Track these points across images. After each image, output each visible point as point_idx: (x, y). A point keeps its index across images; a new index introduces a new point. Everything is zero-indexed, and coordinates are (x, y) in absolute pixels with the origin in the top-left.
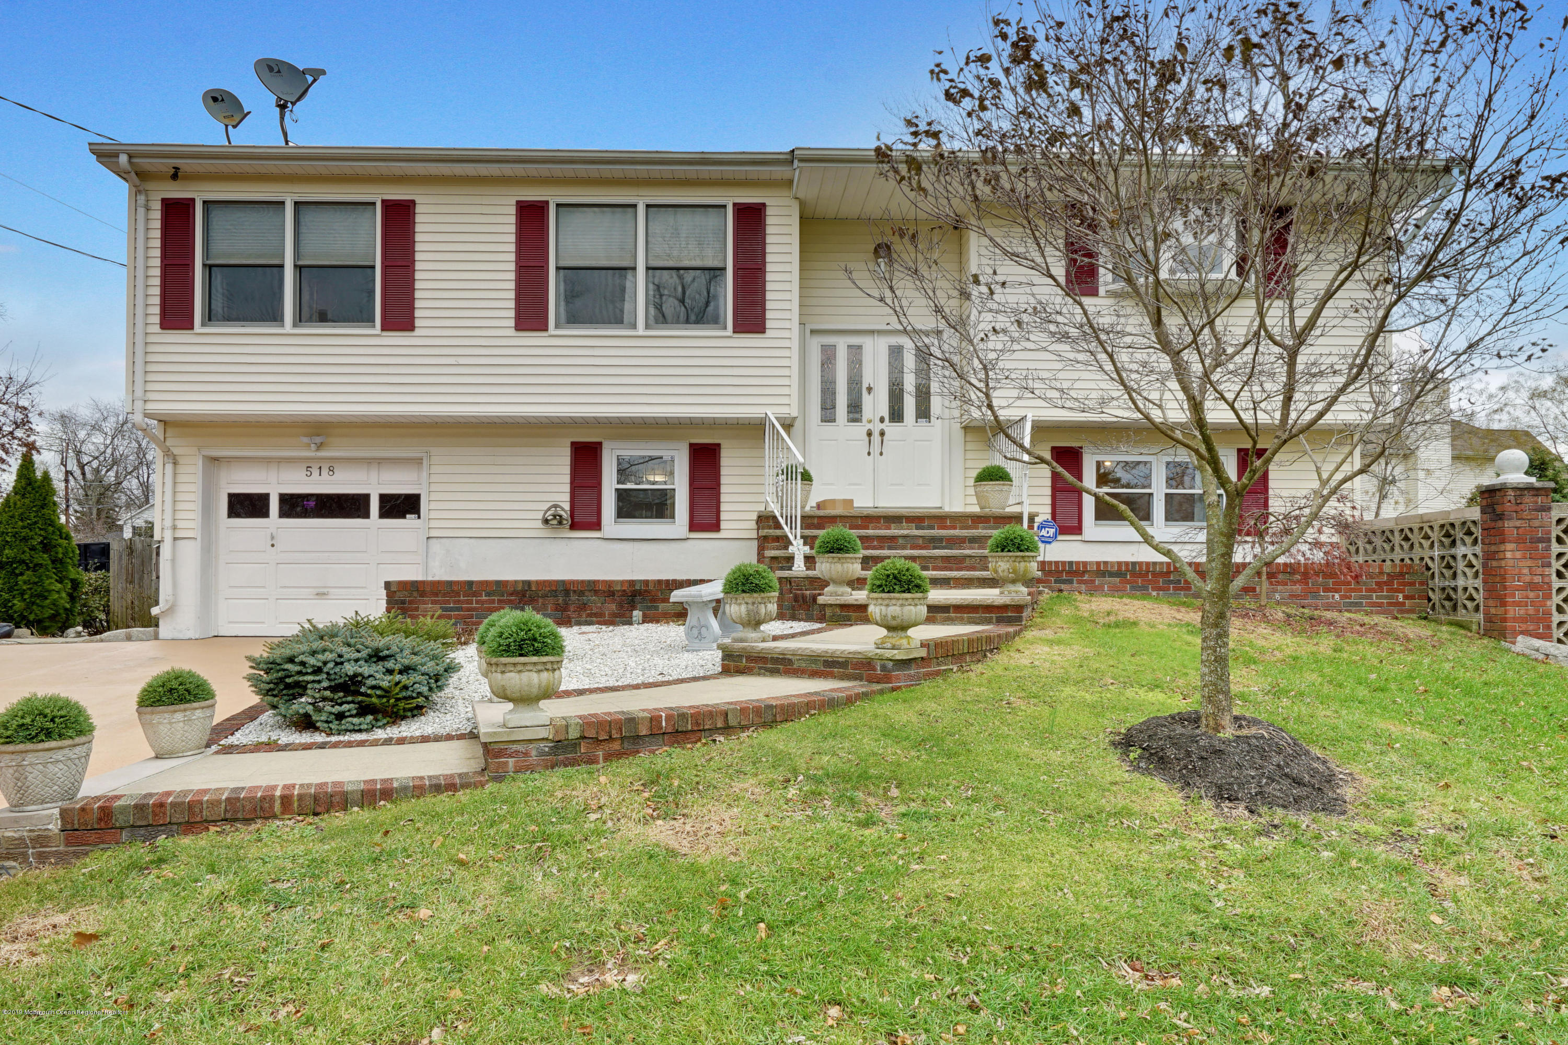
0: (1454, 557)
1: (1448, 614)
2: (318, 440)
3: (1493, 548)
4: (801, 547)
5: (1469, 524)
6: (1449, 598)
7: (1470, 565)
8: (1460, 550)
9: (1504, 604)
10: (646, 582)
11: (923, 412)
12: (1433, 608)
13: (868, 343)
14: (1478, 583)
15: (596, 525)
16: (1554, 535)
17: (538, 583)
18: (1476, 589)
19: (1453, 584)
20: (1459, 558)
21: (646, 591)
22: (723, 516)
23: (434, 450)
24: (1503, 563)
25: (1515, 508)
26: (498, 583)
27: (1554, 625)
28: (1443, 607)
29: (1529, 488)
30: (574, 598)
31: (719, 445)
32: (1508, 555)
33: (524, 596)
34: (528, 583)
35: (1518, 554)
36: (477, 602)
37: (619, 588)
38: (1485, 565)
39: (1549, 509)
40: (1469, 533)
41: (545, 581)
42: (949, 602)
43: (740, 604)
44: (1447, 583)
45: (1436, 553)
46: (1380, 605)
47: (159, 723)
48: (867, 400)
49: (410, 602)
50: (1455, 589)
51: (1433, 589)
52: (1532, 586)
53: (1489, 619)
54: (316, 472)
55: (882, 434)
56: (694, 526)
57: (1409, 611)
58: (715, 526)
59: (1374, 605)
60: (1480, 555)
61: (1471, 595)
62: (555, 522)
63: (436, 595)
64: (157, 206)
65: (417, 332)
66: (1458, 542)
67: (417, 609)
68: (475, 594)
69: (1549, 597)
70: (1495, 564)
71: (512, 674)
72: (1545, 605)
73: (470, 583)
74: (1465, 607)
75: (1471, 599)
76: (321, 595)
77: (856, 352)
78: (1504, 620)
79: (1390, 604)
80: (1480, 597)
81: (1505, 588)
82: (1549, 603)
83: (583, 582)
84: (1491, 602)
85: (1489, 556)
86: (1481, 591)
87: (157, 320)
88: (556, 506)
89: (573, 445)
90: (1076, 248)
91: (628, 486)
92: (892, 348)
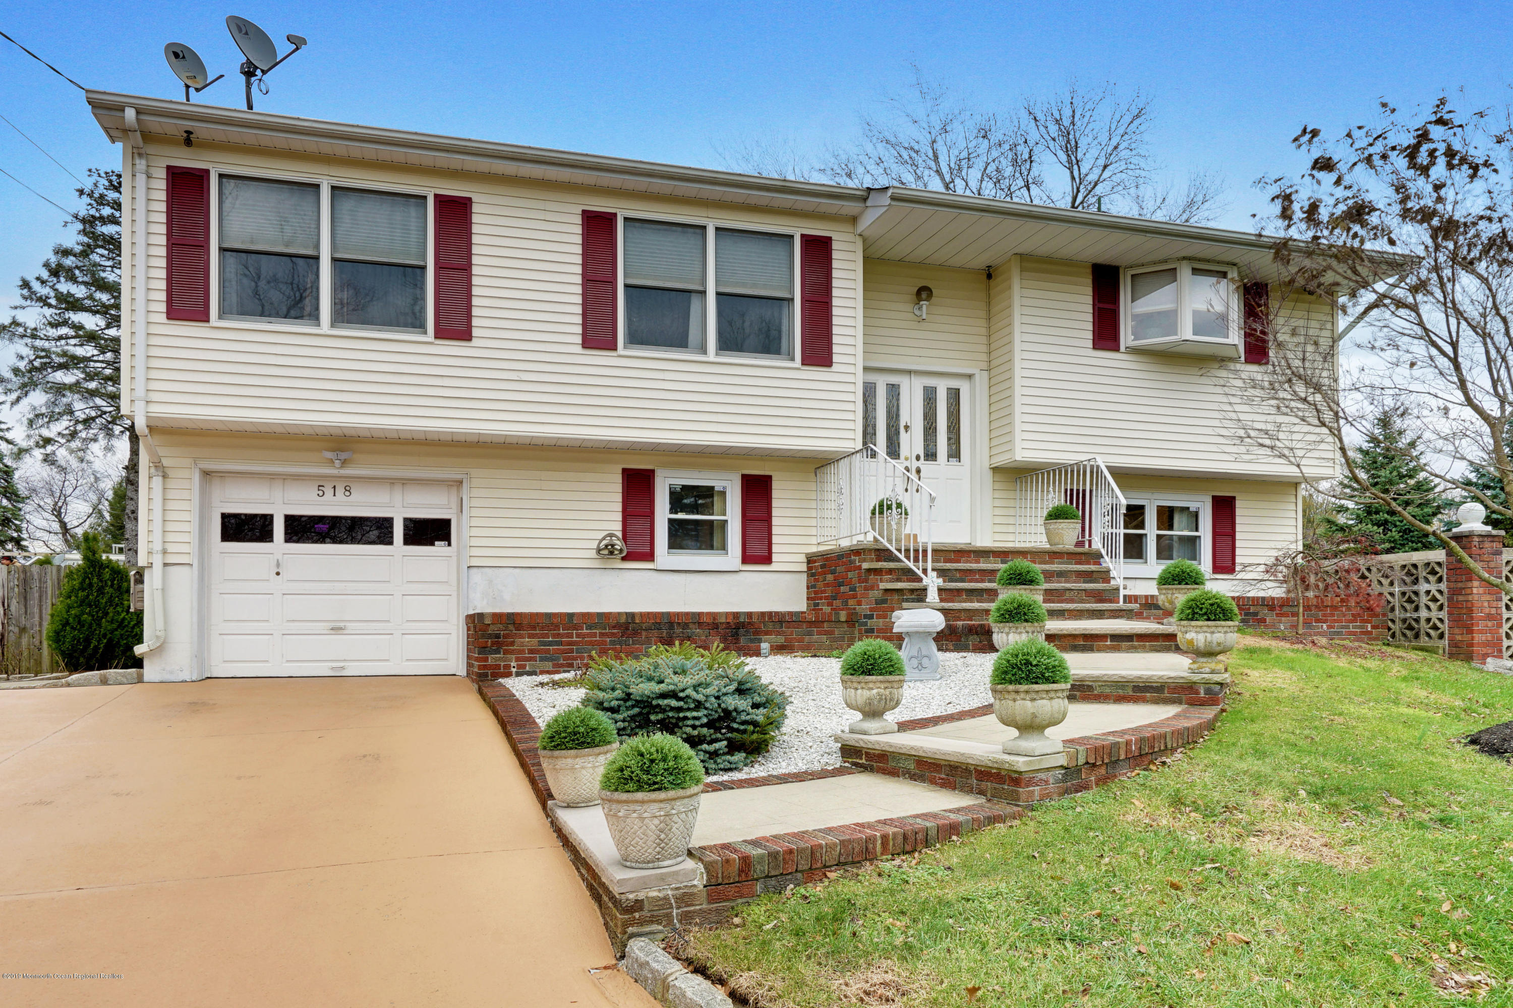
0: (1416, 593)
1: (1410, 641)
2: (343, 456)
3: (1460, 585)
4: (935, 579)
5: (1432, 564)
6: (1410, 628)
7: (1435, 600)
8: (1423, 587)
9: (1470, 631)
10: (750, 615)
11: (955, 453)
12: (1393, 636)
13: (904, 382)
14: (1443, 614)
16: (1504, 575)
17: (642, 614)
18: (1441, 620)
19: (1415, 615)
20: (1422, 594)
21: (749, 623)
22: (775, 549)
23: (474, 472)
24: (1470, 598)
25: (1479, 552)
26: (600, 615)
27: (1504, 649)
28: (1404, 635)
29: (1489, 536)
30: (678, 630)
31: (770, 477)
32: (1475, 591)
33: (627, 629)
34: (632, 615)
35: (1481, 590)
36: (578, 636)
37: (723, 620)
38: (1450, 600)
39: (1500, 553)
40: (1433, 572)
41: (649, 613)
42: (1134, 632)
43: (1020, 633)
44: (1408, 615)
45: (1397, 589)
46: (1354, 634)
48: (904, 437)
49: (505, 636)
50: (1417, 620)
51: (1393, 621)
52: (1490, 617)
53: (1454, 644)
54: (329, 492)
55: (918, 471)
56: (747, 559)
57: (1376, 639)
58: (767, 559)
59: (1351, 633)
60: (1446, 591)
61: (1434, 624)
62: (606, 552)
63: (534, 628)
64: (163, 174)
65: (475, 342)
66: (1421, 580)
67: (512, 644)
68: (576, 627)
69: (1500, 625)
70: (1461, 598)
71: (1045, 701)
72: (1498, 633)
73: (571, 615)
74: (1428, 635)
75: (1435, 628)
76: (337, 629)
77: (894, 391)
78: (1472, 645)
79: (1362, 633)
80: (1445, 627)
81: (1472, 618)
82: (1501, 631)
83: (687, 614)
84: (1457, 631)
85: (1454, 592)
86: (1446, 621)
87: (163, 307)
88: (611, 535)
89: (625, 471)
90: (1101, 305)
91: (681, 516)
92: (926, 389)
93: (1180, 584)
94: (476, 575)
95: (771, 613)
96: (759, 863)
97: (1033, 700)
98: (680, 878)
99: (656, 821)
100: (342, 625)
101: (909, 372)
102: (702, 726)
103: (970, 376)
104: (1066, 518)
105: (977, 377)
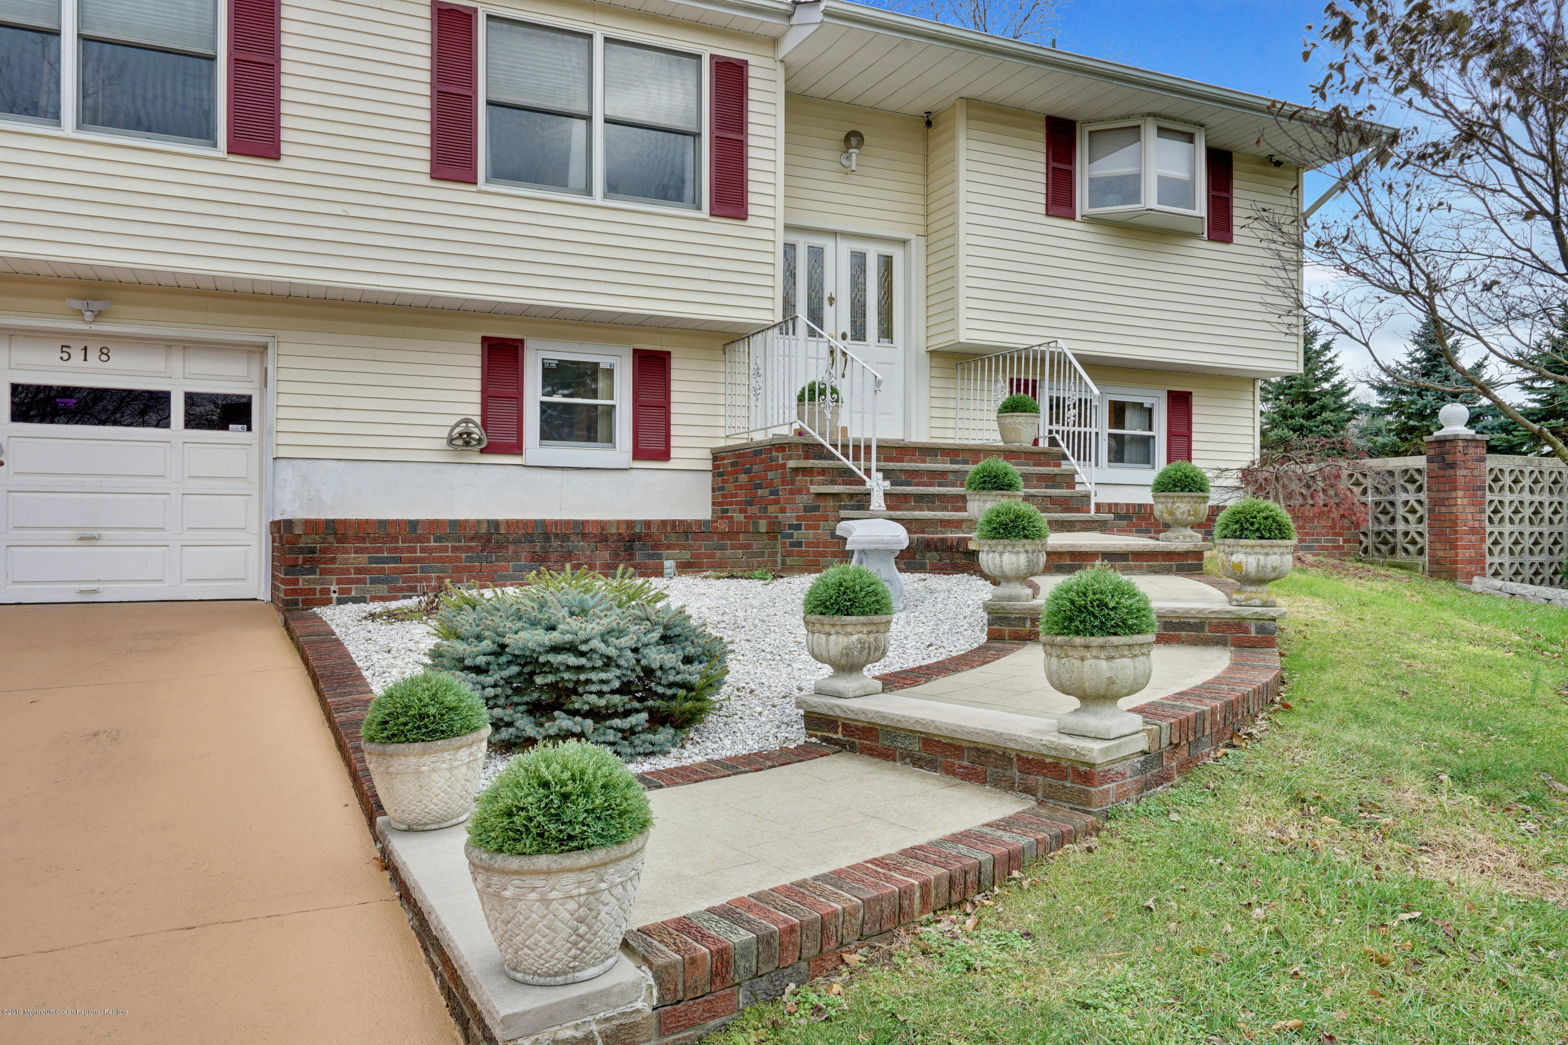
0: (1392, 504)
1: (1385, 557)
2: (97, 306)
3: (1442, 495)
4: (880, 482)
5: (1410, 471)
6: (1385, 542)
7: (1413, 511)
8: (1401, 497)
9: (1454, 547)
10: (648, 524)
11: (886, 332)
12: (1366, 551)
13: (828, 244)
14: (1424, 527)
15: (516, 448)
16: (1487, 484)
17: (509, 523)
18: (1421, 534)
19: (1391, 528)
20: (1399, 504)
21: (647, 535)
22: (674, 442)
23: (283, 335)
24: (1454, 509)
25: (1463, 458)
26: (454, 524)
27: (1487, 566)
28: (1378, 550)
29: (1474, 440)
30: (556, 543)
31: (669, 353)
32: (1459, 501)
33: (489, 541)
34: (495, 524)
35: (1465, 501)
36: (423, 550)
37: (614, 530)
38: (1430, 511)
39: (1483, 460)
40: (1412, 481)
41: (517, 521)
44: (1383, 528)
45: (1370, 499)
46: (1326, 548)
47: (434, 770)
48: (828, 312)
49: (323, 551)
50: (1393, 534)
51: (1365, 534)
52: (1473, 531)
53: (1434, 561)
54: (77, 356)
55: (845, 353)
56: (639, 454)
57: (1348, 554)
58: (665, 455)
59: (1323, 548)
60: (1426, 501)
61: (1413, 538)
62: (460, 442)
63: (363, 540)
65: (284, 162)
66: (1398, 490)
67: (333, 561)
68: (419, 539)
69: (1483, 540)
70: (1443, 509)
72: (1481, 548)
73: (413, 524)
74: (1406, 550)
75: (1413, 542)
76: (87, 539)
77: (816, 254)
78: (1456, 562)
79: (1334, 547)
80: (1424, 542)
81: (1456, 532)
82: (1484, 546)
83: (568, 522)
84: (1438, 546)
85: (1435, 503)
86: (1427, 535)
88: (467, 421)
89: (484, 339)
90: (1056, 165)
91: (557, 399)
92: (854, 254)
93: (1182, 490)
94: (286, 471)
95: (674, 521)
96: (743, 956)
97: (1110, 658)
98: (613, 1001)
99: (572, 905)
100: (95, 533)
101: (835, 234)
102: (613, 692)
103: (904, 242)
104: (1025, 411)
105: (913, 243)
